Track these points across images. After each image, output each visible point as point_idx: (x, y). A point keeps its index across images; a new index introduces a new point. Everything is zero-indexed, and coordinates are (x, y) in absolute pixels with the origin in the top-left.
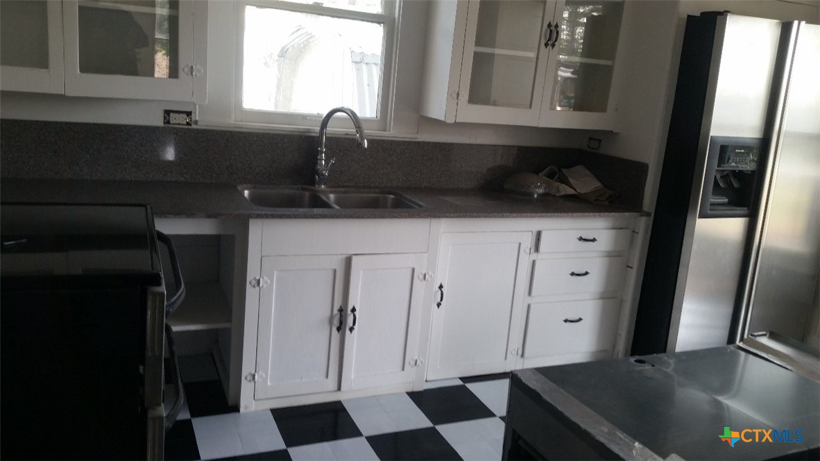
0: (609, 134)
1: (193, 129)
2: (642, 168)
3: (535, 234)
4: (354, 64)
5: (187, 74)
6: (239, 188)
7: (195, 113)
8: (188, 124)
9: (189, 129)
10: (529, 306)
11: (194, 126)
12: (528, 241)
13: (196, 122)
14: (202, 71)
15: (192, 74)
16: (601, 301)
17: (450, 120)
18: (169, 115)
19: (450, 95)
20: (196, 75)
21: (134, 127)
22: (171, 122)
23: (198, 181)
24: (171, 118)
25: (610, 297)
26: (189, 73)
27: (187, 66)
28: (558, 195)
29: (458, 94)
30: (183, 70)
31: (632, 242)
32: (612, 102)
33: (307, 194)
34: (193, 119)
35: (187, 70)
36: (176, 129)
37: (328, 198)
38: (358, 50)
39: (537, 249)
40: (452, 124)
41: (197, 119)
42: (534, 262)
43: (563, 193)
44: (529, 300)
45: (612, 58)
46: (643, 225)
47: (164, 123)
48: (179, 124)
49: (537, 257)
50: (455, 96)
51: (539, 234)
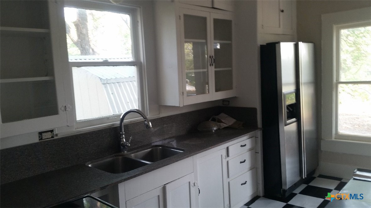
0: (234, 98)
1: (56, 139)
2: (254, 110)
3: (226, 149)
4: (103, 85)
5: (63, 111)
6: (86, 164)
7: (55, 130)
8: (52, 137)
9: (54, 140)
10: (229, 183)
11: (55, 138)
12: (224, 153)
13: (57, 135)
14: (71, 107)
15: (66, 110)
16: (251, 171)
17: (182, 106)
18: (42, 135)
19: (180, 94)
20: (68, 110)
21: (24, 146)
22: (43, 138)
23: (62, 168)
24: (43, 136)
25: (253, 168)
26: (64, 110)
27: (63, 106)
28: (221, 128)
29: (183, 93)
30: (61, 109)
31: (256, 142)
32: (234, 84)
33: (120, 157)
34: (55, 134)
35: (63, 108)
36: (46, 141)
37: (131, 156)
39: (228, 156)
40: (182, 107)
41: (57, 133)
42: (228, 162)
43: (223, 127)
44: (228, 180)
45: (230, 66)
46: (259, 133)
47: (40, 140)
48: (47, 138)
49: (229, 158)
50: (182, 94)
51: (228, 148)
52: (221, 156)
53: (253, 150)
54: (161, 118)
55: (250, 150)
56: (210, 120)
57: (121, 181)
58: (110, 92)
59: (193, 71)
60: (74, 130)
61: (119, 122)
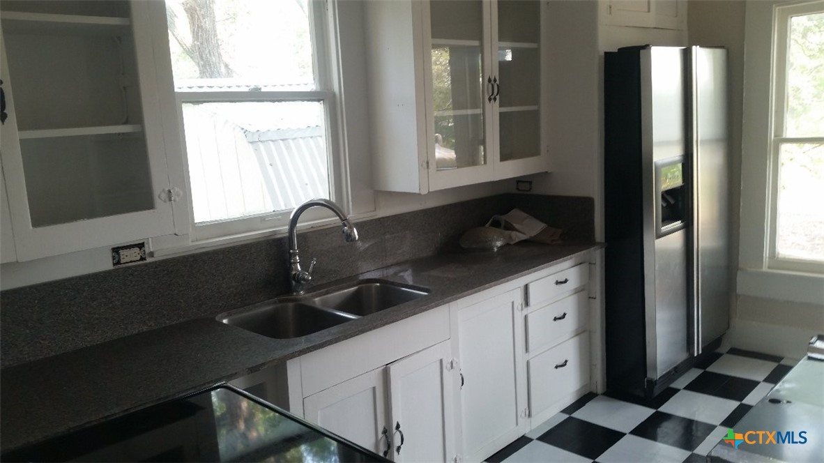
0: (543, 176)
1: (150, 263)
2: (589, 202)
3: (523, 288)
4: (250, 144)
5: (165, 201)
6: (217, 319)
7: (148, 243)
8: (142, 259)
9: (146, 265)
10: (528, 363)
11: (149, 260)
12: (518, 298)
13: (152, 254)
14: (181, 193)
15: (170, 200)
16: (577, 338)
17: (424, 192)
18: (118, 254)
19: (421, 165)
20: (174, 201)
21: (81, 278)
22: (122, 261)
23: (164, 325)
24: (122, 257)
25: (583, 332)
26: (167, 200)
27: (164, 190)
28: (512, 243)
29: (428, 163)
30: (159, 197)
31: (590, 275)
32: (544, 143)
33: (291, 305)
34: (147, 251)
35: (164, 196)
36: (129, 268)
38: (253, 129)
39: (527, 303)
40: (425, 195)
41: (152, 250)
42: (526, 317)
43: (517, 240)
44: (527, 357)
45: (536, 102)
46: (597, 255)
47: (114, 264)
48: (131, 262)
49: (529, 309)
50: (425, 165)
51: (526, 287)
52: (511, 304)
53: (583, 291)
54: (379, 219)
55: (577, 291)
56: (487, 225)
57: (293, 356)
58: (267, 162)
59: (451, 113)
60: (190, 244)
61: (287, 228)
